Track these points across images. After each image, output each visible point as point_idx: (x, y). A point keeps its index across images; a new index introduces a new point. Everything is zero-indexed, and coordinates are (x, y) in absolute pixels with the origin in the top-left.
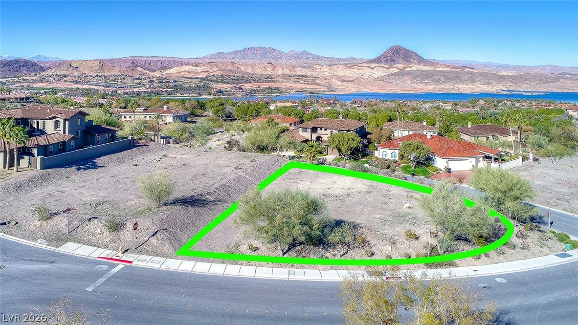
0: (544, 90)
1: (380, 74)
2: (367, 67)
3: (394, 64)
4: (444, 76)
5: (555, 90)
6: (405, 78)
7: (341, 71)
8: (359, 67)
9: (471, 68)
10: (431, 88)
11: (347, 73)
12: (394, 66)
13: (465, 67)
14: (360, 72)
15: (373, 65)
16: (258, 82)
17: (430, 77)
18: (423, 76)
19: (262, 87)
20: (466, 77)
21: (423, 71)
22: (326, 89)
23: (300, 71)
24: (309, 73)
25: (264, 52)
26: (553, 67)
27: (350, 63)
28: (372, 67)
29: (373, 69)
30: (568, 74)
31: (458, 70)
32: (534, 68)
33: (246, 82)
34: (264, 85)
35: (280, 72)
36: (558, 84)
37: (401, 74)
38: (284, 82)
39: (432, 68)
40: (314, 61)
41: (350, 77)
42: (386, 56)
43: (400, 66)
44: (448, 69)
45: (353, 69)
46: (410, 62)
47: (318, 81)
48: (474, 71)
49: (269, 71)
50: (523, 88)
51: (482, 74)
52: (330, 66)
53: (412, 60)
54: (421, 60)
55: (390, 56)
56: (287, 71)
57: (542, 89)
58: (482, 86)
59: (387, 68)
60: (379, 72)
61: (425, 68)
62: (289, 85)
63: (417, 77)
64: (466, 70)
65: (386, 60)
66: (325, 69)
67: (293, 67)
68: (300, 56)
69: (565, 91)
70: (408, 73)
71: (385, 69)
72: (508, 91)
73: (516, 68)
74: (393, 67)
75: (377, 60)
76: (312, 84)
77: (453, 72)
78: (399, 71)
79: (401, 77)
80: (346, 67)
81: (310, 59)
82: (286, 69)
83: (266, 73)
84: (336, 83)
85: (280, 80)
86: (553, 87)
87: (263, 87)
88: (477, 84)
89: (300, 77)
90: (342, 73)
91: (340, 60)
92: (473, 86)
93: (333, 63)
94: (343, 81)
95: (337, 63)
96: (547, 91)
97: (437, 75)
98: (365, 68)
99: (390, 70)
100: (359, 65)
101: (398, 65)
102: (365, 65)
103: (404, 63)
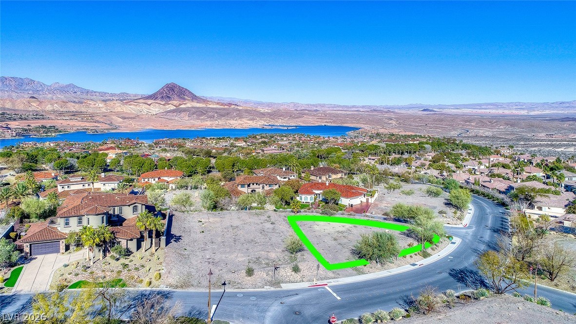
0: (294, 125)
1: (157, 110)
2: (145, 103)
3: (170, 101)
4: (217, 113)
5: (302, 125)
6: (183, 114)
7: (119, 107)
8: (136, 104)
9: (236, 105)
10: (208, 124)
11: (124, 109)
12: (169, 103)
13: (230, 104)
14: (138, 108)
15: (150, 102)
16: (26, 119)
17: (205, 114)
18: (200, 113)
20: (235, 114)
21: (198, 108)
22: (107, 126)
23: (73, 107)
24: (83, 109)
25: (20, 84)
26: (295, 105)
27: (125, 99)
28: (149, 103)
29: (149, 105)
30: (307, 110)
31: (226, 107)
32: (282, 104)
33: (10, 119)
34: (34, 123)
35: (49, 108)
36: (303, 119)
37: (178, 111)
38: (58, 120)
39: (204, 106)
40: (84, 96)
41: (128, 113)
42: (162, 93)
43: (175, 102)
44: (218, 106)
45: (130, 105)
46: (185, 99)
47: (98, 119)
48: (238, 107)
49: (35, 106)
50: (279, 123)
51: (247, 111)
52: (103, 101)
53: (186, 97)
54: (194, 98)
55: (166, 93)
56: (56, 107)
57: (293, 123)
58: (248, 122)
59: (164, 105)
60: (156, 108)
61: (198, 105)
62: (65, 123)
63: (193, 114)
64: (233, 106)
65: (162, 97)
66: (101, 105)
67: (64, 102)
68: (66, 89)
69: (309, 125)
70: (184, 110)
71: (161, 106)
72: (270, 125)
73: (269, 105)
75: (153, 97)
76: (91, 122)
77: (224, 109)
78: (175, 108)
79: (179, 113)
80: (122, 103)
81: (79, 93)
82: (55, 105)
83: (30, 109)
84: (118, 121)
85: (53, 117)
86: (300, 122)
88: (245, 120)
89: (74, 114)
90: (119, 109)
91: (113, 95)
92: (242, 122)
93: (107, 98)
94: (124, 118)
95: (111, 98)
96: (296, 125)
97: (210, 112)
98: (142, 104)
99: (167, 106)
100: (135, 101)
101: (174, 102)
102: (141, 101)
103: (179, 100)
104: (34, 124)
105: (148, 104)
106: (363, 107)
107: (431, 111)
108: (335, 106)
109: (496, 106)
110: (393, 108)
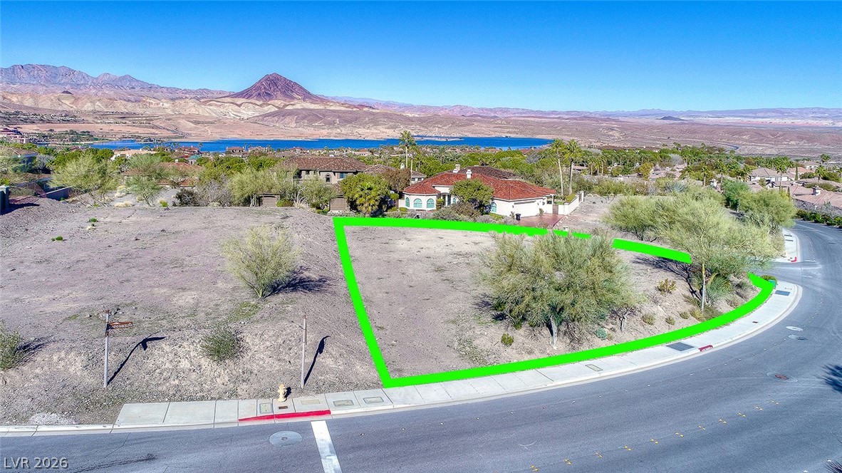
0: (458, 135)
1: (250, 113)
2: (233, 103)
3: (270, 100)
4: (339, 117)
5: (470, 136)
6: (287, 119)
7: (192, 108)
8: (219, 103)
9: (371, 107)
10: (324, 133)
11: (200, 111)
12: (269, 102)
13: (363, 106)
14: (222, 110)
15: (240, 101)
16: (49, 122)
17: (321, 119)
18: (312, 117)
19: (57, 130)
20: (367, 119)
21: (311, 110)
22: (171, 134)
23: (122, 107)
24: (139, 110)
25: (52, 75)
26: (461, 108)
27: (203, 97)
28: (238, 103)
29: (239, 106)
30: (479, 116)
31: (355, 109)
32: (442, 109)
33: (25, 121)
35: (88, 107)
36: (472, 127)
37: (281, 114)
38: (97, 123)
39: (322, 107)
40: (145, 92)
41: (207, 117)
42: (259, 88)
43: (279, 103)
44: (343, 109)
45: (210, 105)
46: (293, 98)
47: (157, 123)
48: (374, 111)
49: (67, 104)
50: (435, 133)
51: (385, 115)
52: (173, 99)
53: (295, 95)
54: (307, 96)
55: (265, 88)
56: (99, 106)
57: (456, 134)
58: (387, 130)
59: (261, 106)
60: (249, 110)
61: (313, 106)
62: (106, 128)
63: (304, 118)
64: (366, 109)
65: (259, 94)
66: (166, 105)
67: (110, 99)
68: (120, 84)
69: (481, 136)
70: (291, 113)
71: (257, 107)
72: (418, 136)
73: (422, 109)
74: (269, 104)
75: (246, 94)
76: (146, 127)
77: (351, 112)
78: (277, 109)
79: (282, 118)
80: (198, 102)
81: (137, 89)
82: (98, 103)
83: (60, 108)
84: (186, 125)
85: (90, 119)
86: (468, 132)
87: (60, 130)
88: (381, 128)
89: (124, 116)
90: (193, 111)
91: (187, 92)
92: (377, 131)
93: (177, 96)
94: (197, 123)
95: (184, 96)
96: (462, 136)
97: (329, 116)
98: (228, 104)
99: (266, 108)
100: (218, 100)
101: (276, 101)
102: (229, 99)
103: (284, 98)
104: (60, 128)
105: (237, 105)
106: (568, 113)
107: (676, 119)
108: (524, 111)
109: (780, 112)
110: (614, 114)
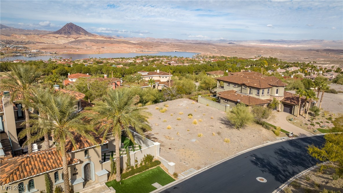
2: (54, 37)
6: (81, 44)
8: (48, 37)
9: (113, 38)
12: (70, 36)
13: (110, 38)
14: (50, 40)
15: (57, 35)
21: (91, 40)
27: (39, 34)
36: (161, 47)
37: (77, 42)
39: (94, 38)
42: (64, 30)
43: (75, 36)
44: (103, 39)
45: (44, 37)
48: (116, 40)
52: (25, 35)
53: (81, 33)
54: (86, 33)
55: (67, 30)
59: (67, 38)
60: (62, 40)
61: (90, 38)
65: (65, 32)
70: (82, 41)
71: (65, 38)
75: (59, 32)
78: (75, 40)
80: (38, 36)
91: (29, 31)
93: (26, 33)
95: (29, 33)
97: (100, 42)
98: (52, 37)
99: (69, 39)
100: (47, 35)
101: (73, 35)
102: (51, 35)
103: (76, 34)
105: (56, 37)
